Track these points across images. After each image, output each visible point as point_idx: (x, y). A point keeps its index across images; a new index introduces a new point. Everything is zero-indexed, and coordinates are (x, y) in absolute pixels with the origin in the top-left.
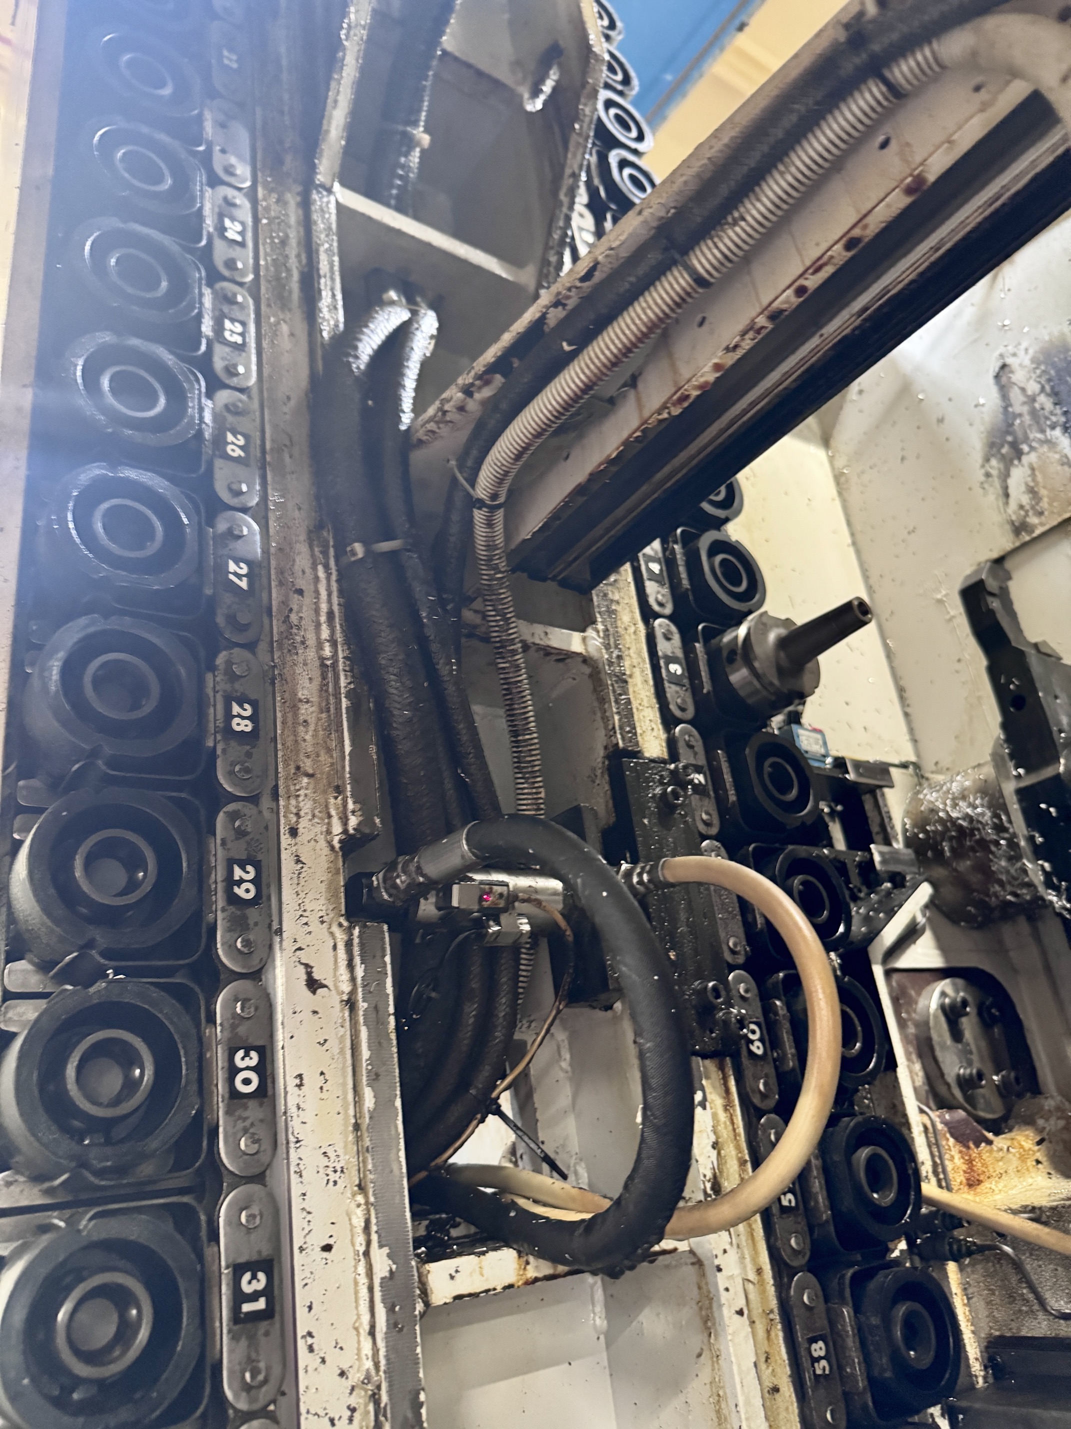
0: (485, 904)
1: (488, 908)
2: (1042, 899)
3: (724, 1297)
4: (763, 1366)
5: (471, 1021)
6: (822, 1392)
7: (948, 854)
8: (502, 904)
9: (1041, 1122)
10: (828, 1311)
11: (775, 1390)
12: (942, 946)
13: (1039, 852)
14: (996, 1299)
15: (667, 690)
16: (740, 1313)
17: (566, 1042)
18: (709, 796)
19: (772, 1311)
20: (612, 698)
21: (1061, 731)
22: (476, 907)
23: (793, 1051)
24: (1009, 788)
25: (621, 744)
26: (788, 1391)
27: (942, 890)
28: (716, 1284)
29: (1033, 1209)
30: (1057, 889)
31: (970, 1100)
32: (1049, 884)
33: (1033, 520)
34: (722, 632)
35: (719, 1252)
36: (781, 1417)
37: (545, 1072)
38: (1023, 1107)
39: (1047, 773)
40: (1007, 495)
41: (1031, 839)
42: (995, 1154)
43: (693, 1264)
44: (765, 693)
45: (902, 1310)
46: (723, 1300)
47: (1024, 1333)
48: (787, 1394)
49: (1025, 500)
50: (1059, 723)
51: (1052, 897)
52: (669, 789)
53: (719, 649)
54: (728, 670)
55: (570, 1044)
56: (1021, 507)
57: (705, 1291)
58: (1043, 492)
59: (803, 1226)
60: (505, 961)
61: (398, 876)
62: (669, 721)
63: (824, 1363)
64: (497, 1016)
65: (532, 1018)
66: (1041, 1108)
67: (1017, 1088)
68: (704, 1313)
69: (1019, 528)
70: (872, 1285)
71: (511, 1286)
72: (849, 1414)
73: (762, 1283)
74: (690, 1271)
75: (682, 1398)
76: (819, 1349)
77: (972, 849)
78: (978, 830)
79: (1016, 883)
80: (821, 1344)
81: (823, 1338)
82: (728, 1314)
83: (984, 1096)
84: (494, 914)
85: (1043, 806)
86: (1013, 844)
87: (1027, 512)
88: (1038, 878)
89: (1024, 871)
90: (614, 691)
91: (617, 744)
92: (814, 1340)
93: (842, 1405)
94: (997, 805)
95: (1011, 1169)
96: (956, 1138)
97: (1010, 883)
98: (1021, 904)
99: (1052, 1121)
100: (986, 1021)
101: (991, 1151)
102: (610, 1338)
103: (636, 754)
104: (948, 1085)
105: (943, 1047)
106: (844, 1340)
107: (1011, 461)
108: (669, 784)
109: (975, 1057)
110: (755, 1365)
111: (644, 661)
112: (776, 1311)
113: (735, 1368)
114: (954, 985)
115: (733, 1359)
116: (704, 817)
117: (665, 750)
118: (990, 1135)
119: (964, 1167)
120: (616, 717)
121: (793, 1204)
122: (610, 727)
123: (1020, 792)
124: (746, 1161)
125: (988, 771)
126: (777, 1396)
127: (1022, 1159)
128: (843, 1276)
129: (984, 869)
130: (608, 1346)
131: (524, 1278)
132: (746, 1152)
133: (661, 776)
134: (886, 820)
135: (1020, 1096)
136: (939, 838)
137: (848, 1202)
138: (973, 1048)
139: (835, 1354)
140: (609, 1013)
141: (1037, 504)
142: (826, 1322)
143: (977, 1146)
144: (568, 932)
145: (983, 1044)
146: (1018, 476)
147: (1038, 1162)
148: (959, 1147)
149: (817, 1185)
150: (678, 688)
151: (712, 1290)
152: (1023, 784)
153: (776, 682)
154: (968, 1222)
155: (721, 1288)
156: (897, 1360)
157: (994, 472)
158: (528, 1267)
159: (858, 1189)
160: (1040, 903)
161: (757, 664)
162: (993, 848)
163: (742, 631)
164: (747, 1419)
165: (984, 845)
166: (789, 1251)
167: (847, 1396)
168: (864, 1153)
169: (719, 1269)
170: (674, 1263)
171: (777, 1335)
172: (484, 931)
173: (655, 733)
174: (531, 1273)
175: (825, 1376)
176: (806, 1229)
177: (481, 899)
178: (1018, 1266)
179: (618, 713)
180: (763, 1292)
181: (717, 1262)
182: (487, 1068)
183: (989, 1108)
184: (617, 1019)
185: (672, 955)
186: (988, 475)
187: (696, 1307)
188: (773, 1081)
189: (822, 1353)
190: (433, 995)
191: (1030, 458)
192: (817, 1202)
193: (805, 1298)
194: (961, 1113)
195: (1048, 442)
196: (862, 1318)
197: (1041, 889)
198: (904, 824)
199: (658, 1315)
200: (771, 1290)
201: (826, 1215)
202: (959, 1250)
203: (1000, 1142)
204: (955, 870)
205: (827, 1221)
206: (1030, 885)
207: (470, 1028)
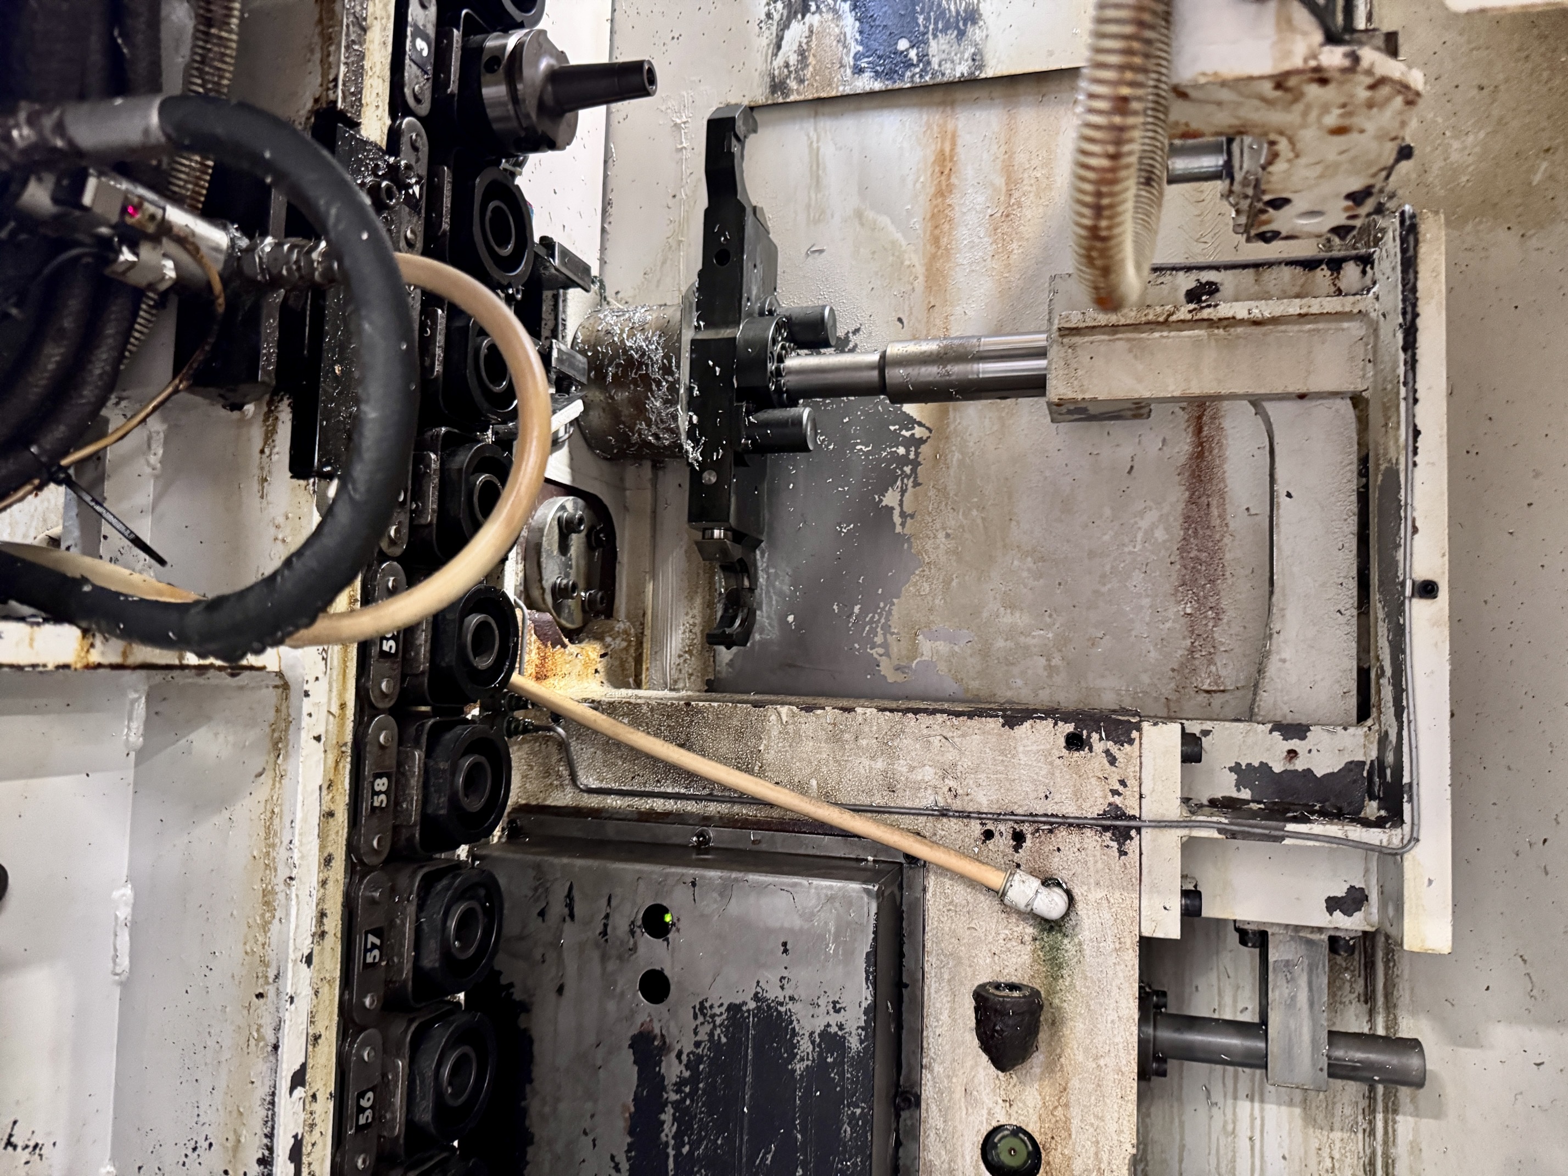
0: (129, 220)
1: (132, 227)
2: (681, 446)
3: (305, 721)
4: (325, 792)
5: (51, 367)
6: (375, 821)
7: (610, 379)
8: (151, 228)
9: (608, 639)
10: (399, 753)
11: (331, 814)
12: (573, 465)
13: (692, 405)
14: (532, 774)
15: (407, 68)
16: (318, 739)
17: (162, 435)
18: (419, 213)
19: (345, 744)
20: (343, 43)
21: (748, 300)
22: (114, 218)
23: (435, 506)
24: (688, 335)
25: (340, 105)
26: (342, 816)
27: (591, 413)
28: (300, 708)
29: (593, 701)
30: (696, 442)
31: (558, 608)
32: (691, 435)
33: (793, 84)
34: (487, 31)
35: (312, 679)
36: (330, 838)
37: (126, 460)
38: (596, 626)
39: (725, 333)
40: (779, 47)
41: (690, 390)
42: (565, 657)
43: (276, 687)
44: (515, 124)
45: (467, 762)
46: (303, 724)
47: (548, 803)
48: (341, 820)
49: (793, 59)
50: (750, 291)
51: (688, 446)
52: (384, 184)
53: (480, 49)
54: (483, 79)
55: (166, 438)
56: (787, 65)
57: (283, 715)
58: (811, 60)
59: (397, 672)
60: (116, 310)
61: (17, 126)
62: (398, 106)
63: (383, 797)
64: (91, 371)
65: (125, 394)
66: (612, 629)
67: (599, 607)
68: (276, 735)
69: (777, 86)
70: (448, 736)
71: (66, 666)
72: (393, 844)
73: (343, 717)
74: (270, 696)
75: (226, 814)
76: (381, 784)
77: (635, 382)
78: (647, 365)
79: (662, 426)
80: (385, 780)
81: (389, 776)
82: (305, 738)
83: (569, 607)
84: (133, 239)
85: (711, 363)
86: (673, 388)
87: (790, 72)
88: (684, 425)
89: (675, 417)
90: (348, 35)
91: (335, 102)
92: (380, 776)
93: (389, 834)
94: (672, 349)
95: (575, 672)
96: (538, 637)
97: (657, 425)
98: (658, 447)
99: (617, 641)
100: (591, 544)
101: (563, 653)
102: (142, 756)
103: (356, 125)
104: (543, 589)
105: (550, 555)
106: (408, 780)
107: (796, 13)
108: (384, 177)
109: (573, 572)
110: (320, 787)
111: (388, 18)
112: (349, 744)
113: (300, 788)
114: (575, 503)
115: (300, 780)
116: (409, 234)
117: (385, 138)
118: (566, 641)
119: (538, 662)
120: (343, 69)
121: (393, 651)
122: (331, 77)
123: (693, 342)
124: (356, 600)
125: (673, 314)
126: (331, 820)
127: (586, 665)
128: (423, 725)
129: (639, 406)
130: (137, 764)
131: (84, 662)
132: (359, 591)
133: (377, 166)
134: (560, 328)
135: (597, 615)
136: (606, 362)
137: (450, 658)
138: (574, 562)
139: (397, 792)
140: (236, 414)
141: (802, 69)
142: (394, 762)
143: (554, 646)
144: (221, 300)
145: (582, 563)
146: (796, 32)
147: (596, 671)
148: (538, 643)
149: (422, 638)
150: (419, 72)
151: (293, 715)
152: (700, 336)
153: (534, 116)
154: (533, 704)
155: (305, 711)
156: (453, 801)
157: (776, 17)
158: (92, 651)
159: (462, 648)
160: (677, 451)
161: (520, 87)
162: (654, 387)
163: (511, 42)
164: (300, 834)
165: (646, 380)
166: (377, 692)
167: (396, 829)
168: (474, 619)
169: (307, 694)
170: (252, 685)
171: (344, 767)
172: (111, 256)
173: (379, 112)
174: (95, 657)
175: (380, 808)
176: (399, 677)
177: (124, 211)
178: (563, 746)
179: (346, 63)
180: (342, 725)
181: (306, 687)
182: (62, 428)
183: (570, 618)
184: (244, 423)
185: (337, 369)
186: (769, 16)
187: (268, 730)
188: (405, 531)
189: (384, 789)
190: (14, 311)
191: (813, 19)
192: (418, 653)
193: (382, 739)
194: (548, 617)
195: (835, 11)
196: (432, 763)
197: (683, 437)
198: (575, 338)
199: (216, 734)
200: (350, 726)
201: (424, 666)
202: (517, 727)
203: (572, 648)
204: (612, 398)
205: (423, 673)
206: (675, 432)
207: (46, 375)
